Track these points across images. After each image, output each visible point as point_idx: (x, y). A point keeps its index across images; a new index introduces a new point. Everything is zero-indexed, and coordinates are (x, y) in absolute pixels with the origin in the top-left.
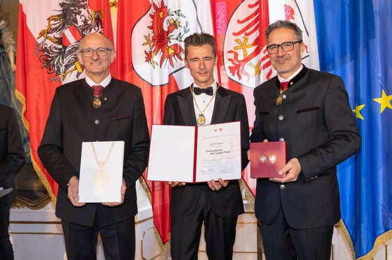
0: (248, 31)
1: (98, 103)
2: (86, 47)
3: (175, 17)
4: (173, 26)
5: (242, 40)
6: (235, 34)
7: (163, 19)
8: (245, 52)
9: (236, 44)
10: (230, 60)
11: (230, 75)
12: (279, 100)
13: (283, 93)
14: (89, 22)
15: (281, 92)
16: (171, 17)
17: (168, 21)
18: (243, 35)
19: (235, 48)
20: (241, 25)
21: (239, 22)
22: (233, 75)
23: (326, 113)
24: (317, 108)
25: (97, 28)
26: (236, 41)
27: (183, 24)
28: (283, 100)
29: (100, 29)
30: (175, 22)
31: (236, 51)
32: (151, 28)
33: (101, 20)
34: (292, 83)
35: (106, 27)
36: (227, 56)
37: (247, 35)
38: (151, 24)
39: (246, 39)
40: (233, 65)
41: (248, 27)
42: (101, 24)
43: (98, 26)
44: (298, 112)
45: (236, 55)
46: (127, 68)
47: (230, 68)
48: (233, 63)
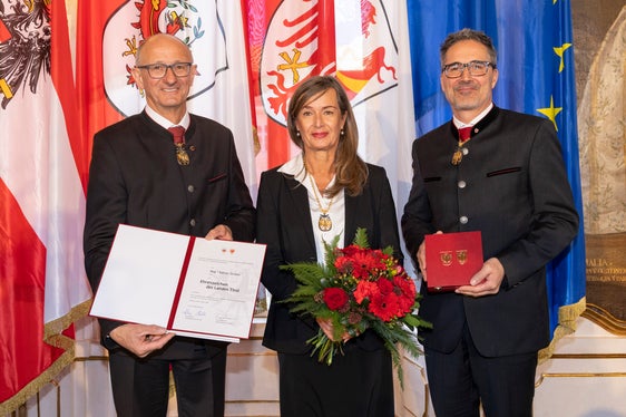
0: (301, 40)
1: (183, 157)
2: (153, 61)
3: (180, 9)
4: (175, 26)
5: (292, 55)
6: (279, 44)
7: (158, 12)
8: (296, 74)
9: (281, 61)
10: (271, 86)
11: (271, 112)
12: (457, 157)
13: (464, 146)
14: (25, 10)
15: (461, 144)
16: (172, 10)
17: (167, 15)
18: (293, 46)
19: (280, 67)
20: (288, 28)
21: (286, 23)
22: (276, 112)
23: (533, 178)
24: (519, 169)
25: (39, 21)
26: (282, 55)
27: (193, 22)
28: (463, 156)
29: (45, 24)
30: (178, 18)
31: (281, 72)
32: (137, 26)
33: (46, 8)
34: (476, 130)
35: (55, 20)
36: (266, 81)
37: (299, 45)
38: (137, 20)
39: (298, 54)
40: (275, 96)
41: (301, 34)
42: (47, 14)
43: (41, 18)
44: (488, 175)
45: (281, 79)
46: (95, 95)
47: (270, 100)
48: (276, 92)
